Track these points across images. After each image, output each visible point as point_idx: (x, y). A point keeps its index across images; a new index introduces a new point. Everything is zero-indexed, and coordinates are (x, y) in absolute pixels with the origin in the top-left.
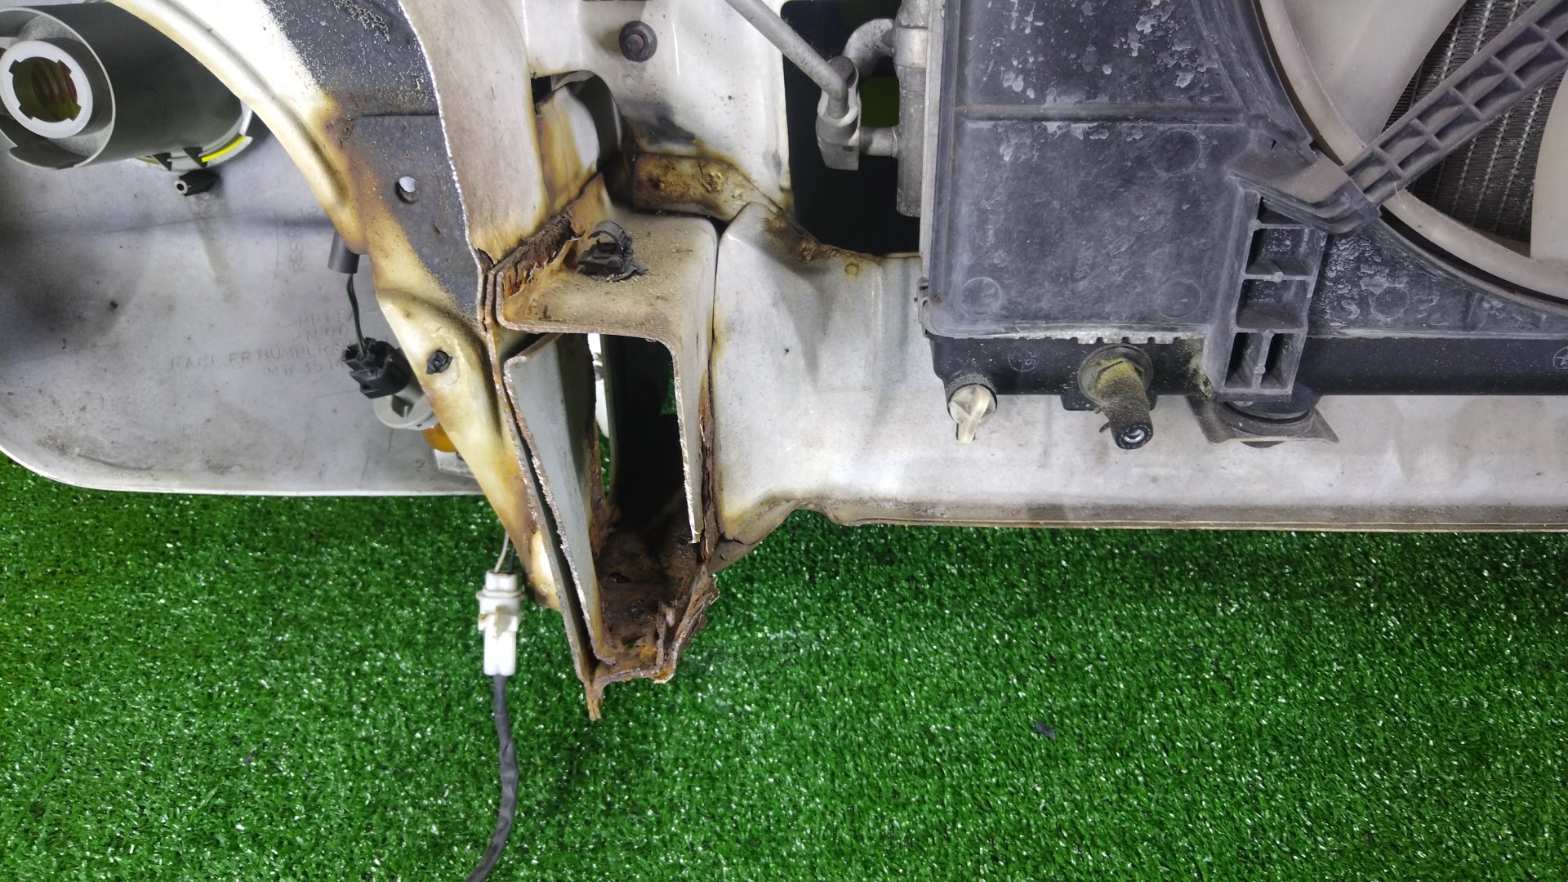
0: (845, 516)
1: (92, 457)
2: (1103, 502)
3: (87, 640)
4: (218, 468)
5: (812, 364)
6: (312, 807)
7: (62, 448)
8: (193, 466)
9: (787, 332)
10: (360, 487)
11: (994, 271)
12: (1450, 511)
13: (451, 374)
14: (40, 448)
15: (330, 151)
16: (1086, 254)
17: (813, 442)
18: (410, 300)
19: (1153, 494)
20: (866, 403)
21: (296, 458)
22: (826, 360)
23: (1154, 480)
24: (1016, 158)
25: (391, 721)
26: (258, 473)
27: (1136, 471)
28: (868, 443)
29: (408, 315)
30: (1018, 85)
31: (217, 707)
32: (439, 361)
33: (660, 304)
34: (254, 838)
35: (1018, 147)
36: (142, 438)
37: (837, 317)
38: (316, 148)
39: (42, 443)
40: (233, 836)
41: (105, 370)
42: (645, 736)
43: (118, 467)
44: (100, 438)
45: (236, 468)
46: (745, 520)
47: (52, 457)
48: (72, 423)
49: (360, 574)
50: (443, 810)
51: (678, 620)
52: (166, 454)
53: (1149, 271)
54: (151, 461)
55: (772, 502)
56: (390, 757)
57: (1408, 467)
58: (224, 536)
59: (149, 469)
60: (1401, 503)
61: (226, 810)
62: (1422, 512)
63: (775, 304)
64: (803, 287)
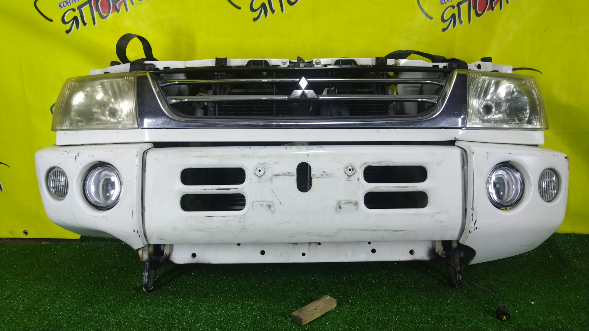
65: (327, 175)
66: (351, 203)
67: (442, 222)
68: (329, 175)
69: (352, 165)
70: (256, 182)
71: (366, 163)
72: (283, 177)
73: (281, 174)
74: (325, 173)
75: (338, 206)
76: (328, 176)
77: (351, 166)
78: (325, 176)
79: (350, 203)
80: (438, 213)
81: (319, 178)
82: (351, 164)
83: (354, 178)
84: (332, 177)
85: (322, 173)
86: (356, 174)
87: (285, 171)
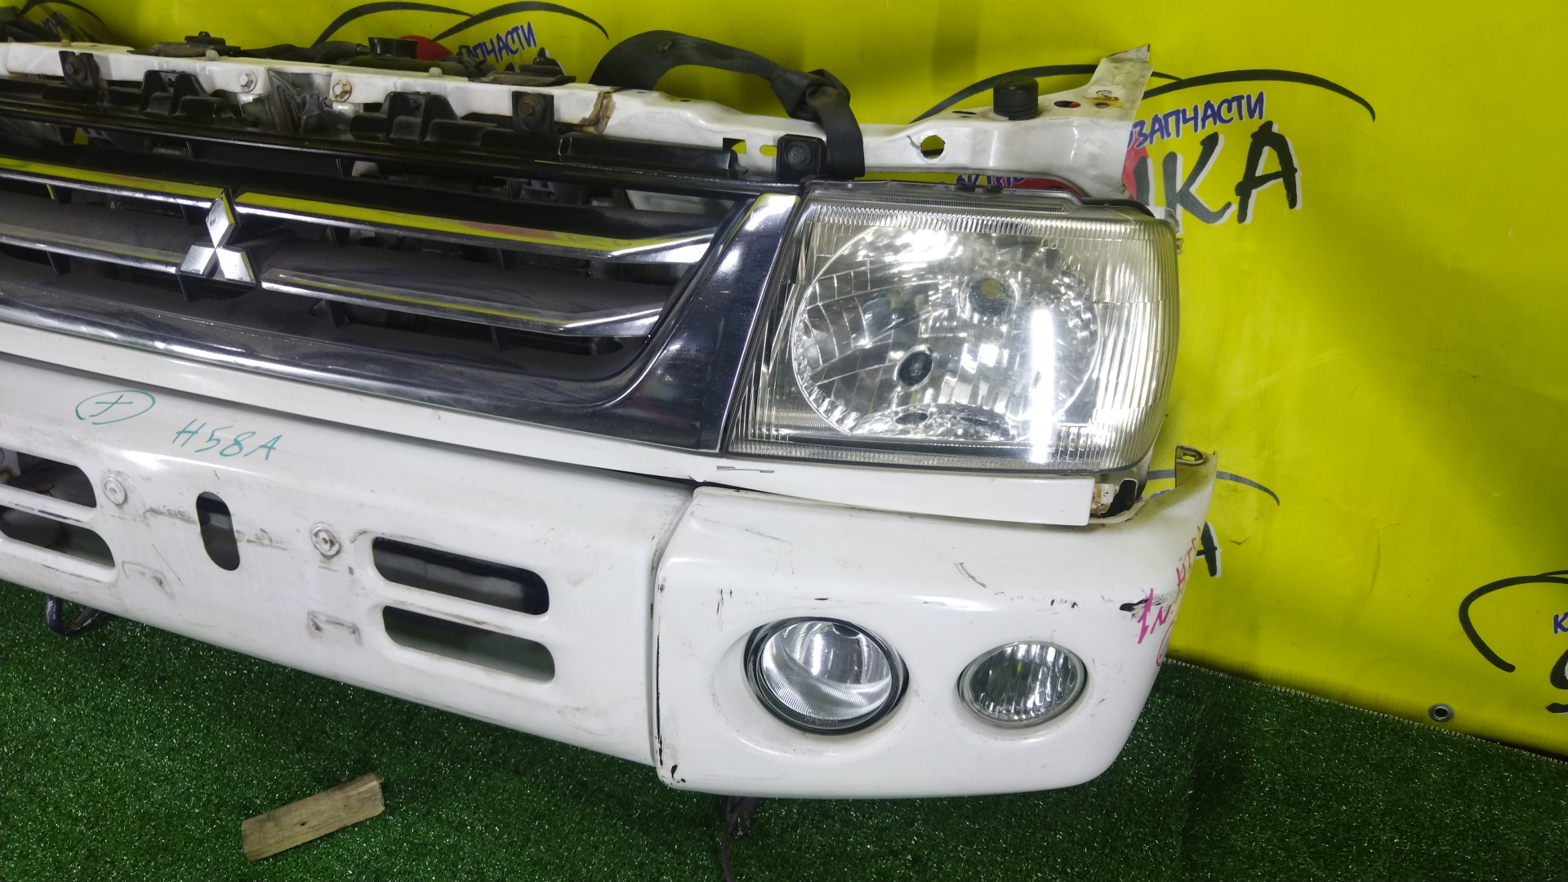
65: (271, 540)
66: (342, 625)
67: (592, 733)
68: (277, 542)
69: (329, 529)
70: (114, 516)
71: (365, 532)
72: (167, 518)
73: (164, 510)
74: (265, 535)
75: (311, 623)
76: (274, 544)
77: (327, 531)
78: (266, 541)
79: (338, 623)
80: (578, 709)
81: (252, 544)
82: (326, 526)
83: (341, 563)
84: (284, 549)
85: (260, 533)
86: (342, 555)
87: (172, 507)
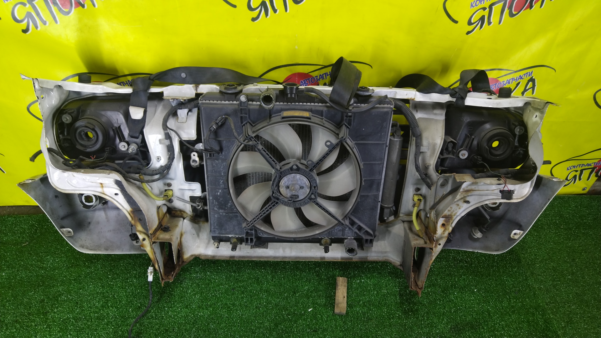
0: (203, 258)
1: (87, 248)
2: (241, 256)
3: (81, 277)
4: (106, 250)
5: (198, 236)
6: (120, 302)
7: (82, 247)
8: (103, 249)
9: (194, 232)
10: (129, 252)
11: (216, 229)
12: (290, 257)
13: (145, 241)
14: (80, 247)
15: (131, 214)
16: (228, 227)
17: (198, 247)
18: (140, 232)
19: (248, 255)
20: (206, 241)
21: (119, 248)
22: (200, 235)
23: (248, 253)
24: (217, 217)
25: (133, 289)
26: (113, 250)
27: (245, 252)
28: (207, 247)
29: (140, 234)
30: (216, 209)
31: (104, 287)
32: (144, 239)
33: (171, 236)
34: (112, 307)
35: (217, 215)
36: (94, 245)
37: (202, 229)
38: (129, 214)
39: (80, 246)
40: (108, 306)
41: (89, 234)
42: (172, 291)
43: (91, 250)
44: (88, 245)
45: (109, 250)
46: (187, 259)
47: (81, 248)
48: (84, 243)
49: (127, 266)
50: (140, 302)
51: (174, 273)
52: (98, 247)
53: (236, 229)
54: (96, 249)
55: (192, 256)
56: (132, 295)
57: (284, 251)
58: (103, 259)
59: (96, 250)
60: (283, 256)
61: (107, 302)
62: (286, 257)
63: (192, 228)
64: (196, 226)
